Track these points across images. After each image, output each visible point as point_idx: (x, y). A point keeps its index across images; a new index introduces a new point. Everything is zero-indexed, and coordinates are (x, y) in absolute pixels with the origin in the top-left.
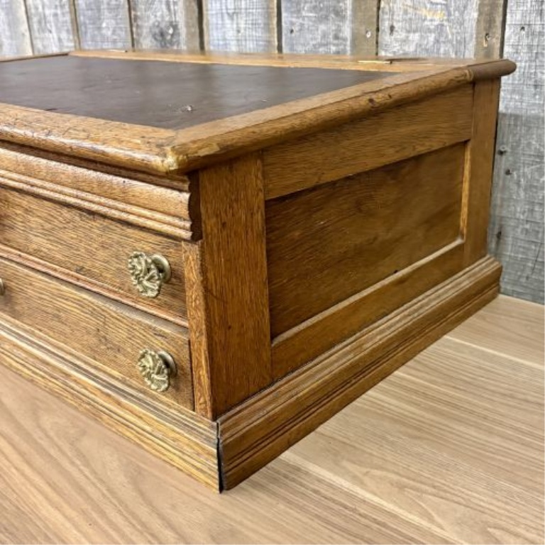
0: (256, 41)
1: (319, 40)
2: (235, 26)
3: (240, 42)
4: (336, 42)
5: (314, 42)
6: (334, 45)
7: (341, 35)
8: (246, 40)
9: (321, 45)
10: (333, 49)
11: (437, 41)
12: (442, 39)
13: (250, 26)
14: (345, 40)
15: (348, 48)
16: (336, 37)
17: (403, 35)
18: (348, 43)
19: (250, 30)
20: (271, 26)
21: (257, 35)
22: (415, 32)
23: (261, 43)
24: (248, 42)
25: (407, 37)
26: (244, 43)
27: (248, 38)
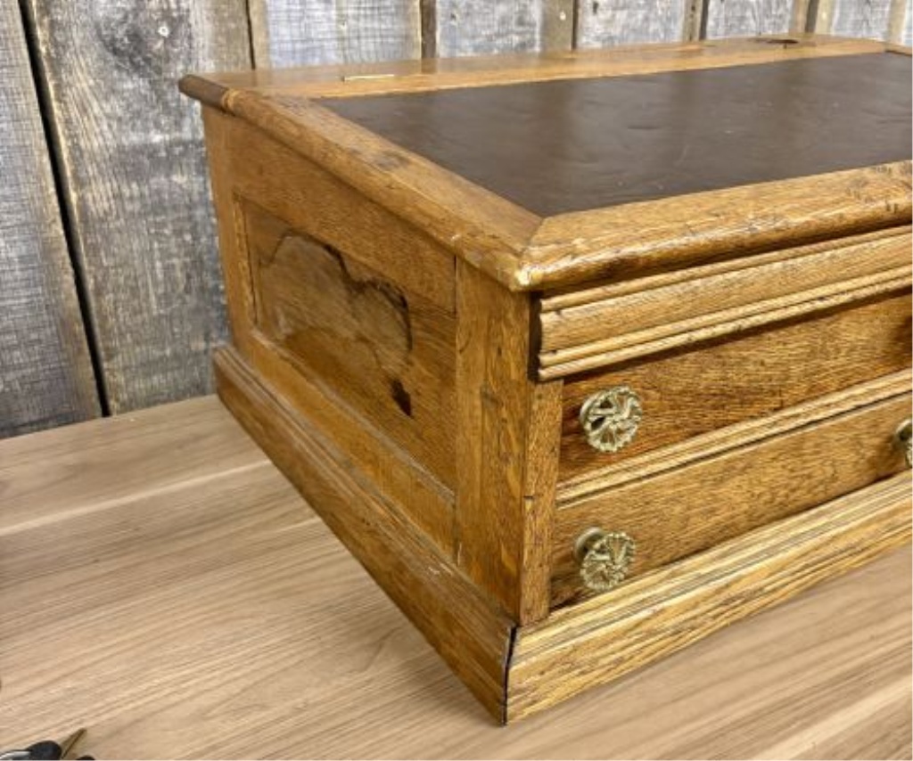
0: (381, 36)
1: (496, 29)
2: (333, 13)
3: (346, 43)
4: (521, 29)
5: (488, 32)
6: (518, 34)
7: (527, 19)
8: (358, 38)
9: (499, 35)
10: (516, 39)
11: (646, 19)
12: (652, 16)
13: (369, 12)
14: (532, 25)
15: (537, 37)
16: (521, 22)
17: (610, 13)
18: (537, 30)
19: (369, 20)
20: (410, 10)
21: (383, 26)
22: (623, 8)
23: (391, 40)
24: (363, 41)
25: (614, 16)
26: (355, 42)
27: (363, 34)
